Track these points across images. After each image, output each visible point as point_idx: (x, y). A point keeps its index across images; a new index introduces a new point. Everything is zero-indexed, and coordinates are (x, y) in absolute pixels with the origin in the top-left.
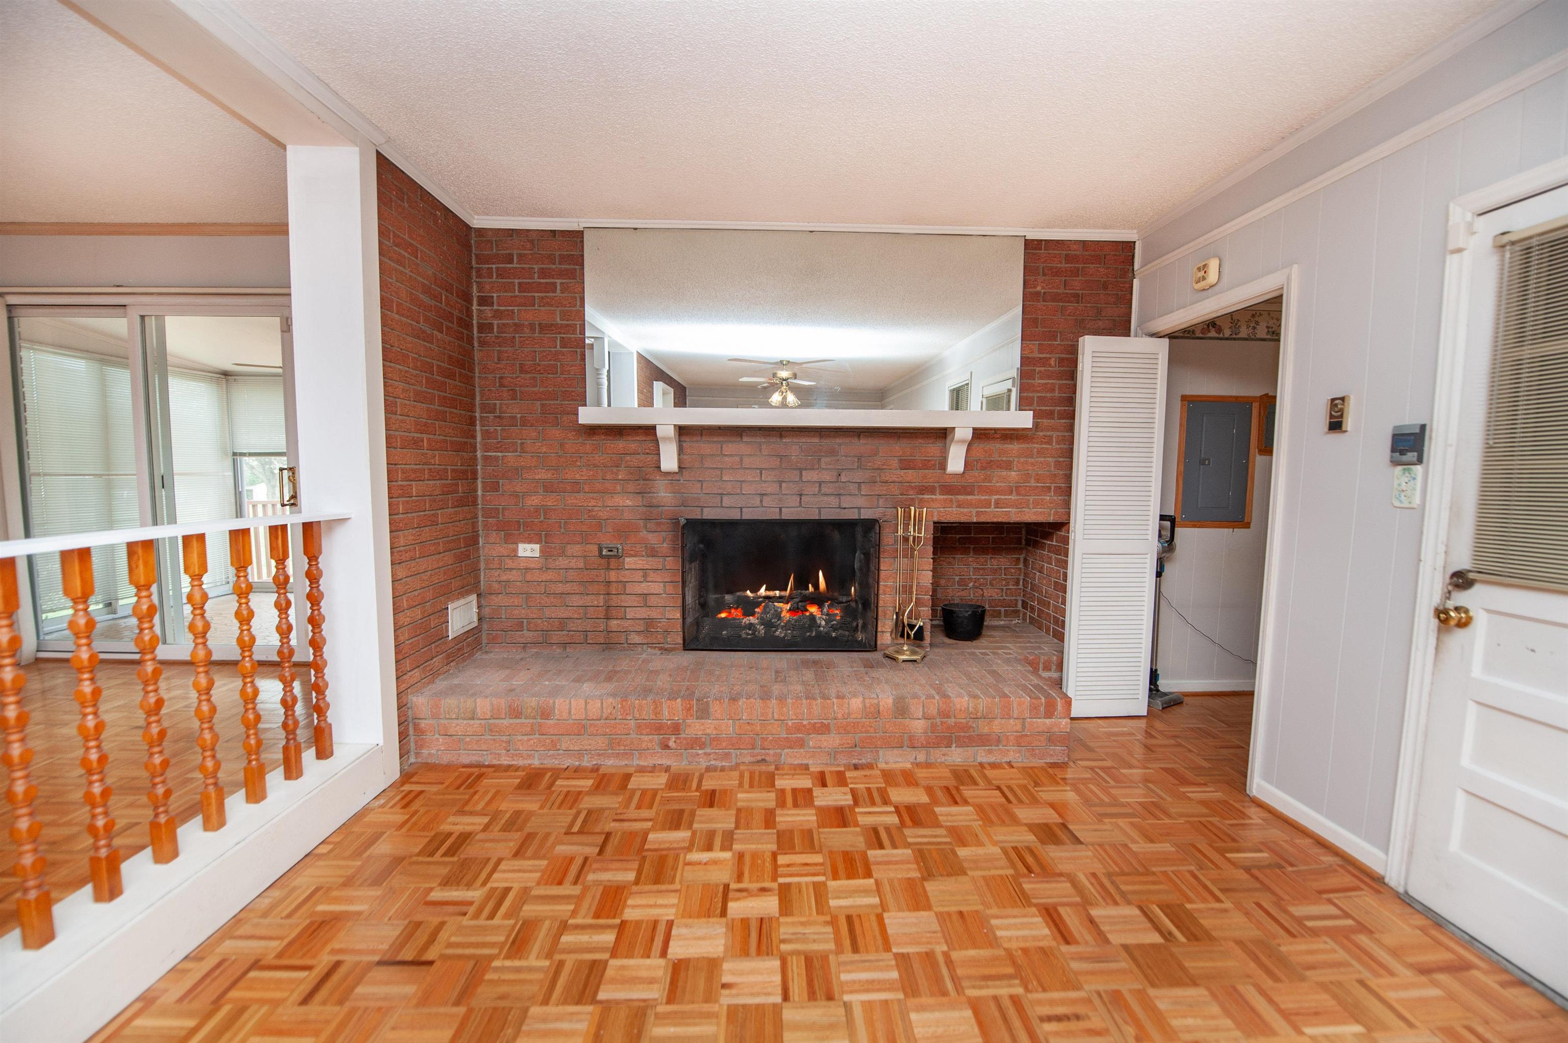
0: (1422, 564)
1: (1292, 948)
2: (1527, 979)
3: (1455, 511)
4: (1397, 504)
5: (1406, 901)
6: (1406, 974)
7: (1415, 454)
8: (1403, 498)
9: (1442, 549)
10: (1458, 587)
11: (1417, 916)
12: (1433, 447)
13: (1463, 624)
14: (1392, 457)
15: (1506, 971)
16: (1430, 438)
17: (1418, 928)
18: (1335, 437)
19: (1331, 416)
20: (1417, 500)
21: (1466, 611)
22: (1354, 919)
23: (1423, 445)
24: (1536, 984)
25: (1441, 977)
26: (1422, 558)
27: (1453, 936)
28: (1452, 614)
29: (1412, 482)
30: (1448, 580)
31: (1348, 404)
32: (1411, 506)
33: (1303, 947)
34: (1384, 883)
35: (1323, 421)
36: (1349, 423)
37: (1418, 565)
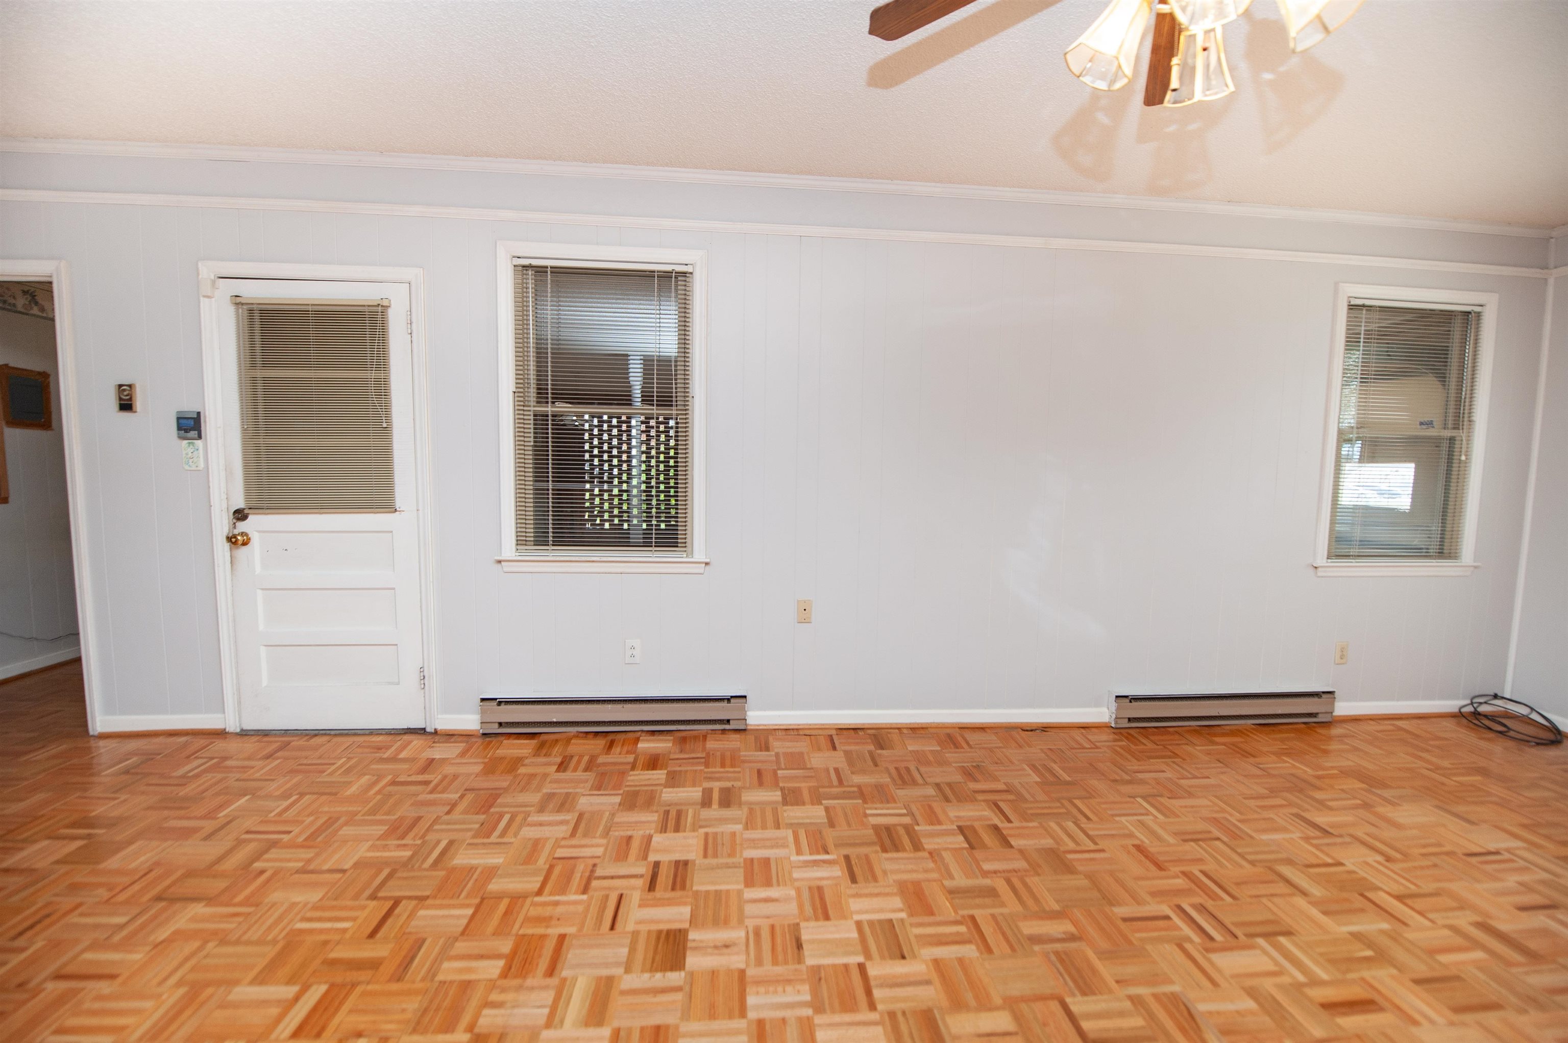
0: (212, 508)
1: (187, 790)
2: (317, 732)
3: (228, 470)
4: (187, 467)
5: (244, 734)
6: (261, 763)
7: (196, 432)
8: (191, 463)
9: (224, 496)
10: (239, 519)
11: (253, 737)
12: (208, 428)
13: (245, 544)
14: (178, 434)
15: (307, 735)
16: (205, 422)
17: (255, 742)
18: (126, 415)
19: (120, 399)
20: (202, 465)
21: (247, 535)
22: (216, 758)
23: (200, 427)
24: (321, 732)
25: (279, 754)
26: (212, 504)
27: (275, 735)
28: (239, 538)
29: (196, 452)
30: (232, 516)
31: (135, 390)
32: (198, 469)
33: (194, 786)
34: (228, 733)
35: (112, 402)
36: (138, 404)
37: (210, 509)
